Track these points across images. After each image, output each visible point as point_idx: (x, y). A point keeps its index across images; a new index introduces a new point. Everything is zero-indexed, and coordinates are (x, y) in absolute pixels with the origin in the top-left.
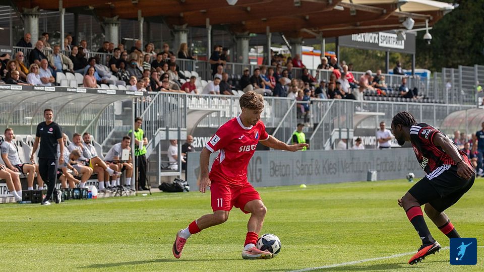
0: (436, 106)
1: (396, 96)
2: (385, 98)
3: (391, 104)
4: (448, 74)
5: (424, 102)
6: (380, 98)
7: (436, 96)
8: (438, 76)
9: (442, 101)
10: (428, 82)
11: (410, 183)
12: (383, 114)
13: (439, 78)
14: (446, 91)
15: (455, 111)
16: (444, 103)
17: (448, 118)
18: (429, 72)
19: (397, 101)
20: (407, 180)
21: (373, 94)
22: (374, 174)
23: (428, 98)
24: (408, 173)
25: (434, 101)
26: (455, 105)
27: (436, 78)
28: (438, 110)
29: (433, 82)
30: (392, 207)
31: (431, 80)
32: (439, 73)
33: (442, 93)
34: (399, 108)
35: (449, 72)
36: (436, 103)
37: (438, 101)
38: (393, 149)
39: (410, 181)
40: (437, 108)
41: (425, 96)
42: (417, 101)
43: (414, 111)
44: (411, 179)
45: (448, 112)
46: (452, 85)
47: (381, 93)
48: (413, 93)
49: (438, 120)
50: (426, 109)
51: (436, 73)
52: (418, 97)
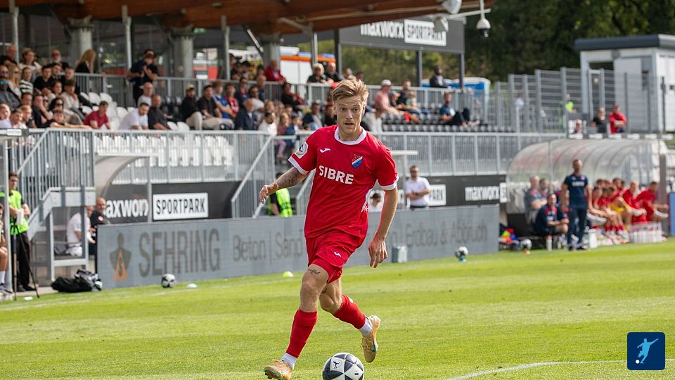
0: (501, 137)
1: (435, 122)
2: (417, 127)
3: (427, 136)
4: (518, 84)
5: (480, 131)
6: (409, 127)
7: (500, 120)
8: (502, 87)
9: (509, 129)
10: (487, 98)
11: (461, 263)
12: (415, 153)
13: (504, 91)
14: (515, 111)
15: (532, 143)
16: (513, 132)
17: (520, 156)
18: (487, 83)
19: (437, 131)
20: (457, 259)
21: (397, 122)
22: (403, 250)
23: (486, 125)
24: (458, 247)
25: (496, 128)
26: (530, 135)
27: (500, 91)
28: (504, 144)
29: (493, 98)
30: (432, 304)
31: (491, 95)
32: (505, 84)
33: (510, 116)
34: (440, 143)
35: (520, 80)
36: (500, 131)
37: (503, 128)
38: (432, 209)
39: (461, 260)
40: (502, 139)
41: (481, 121)
42: (469, 129)
43: (464, 146)
44: (463, 257)
45: (520, 146)
46: (525, 101)
47: (410, 119)
48: (462, 118)
49: (504, 160)
50: (484, 143)
51: (499, 84)
52: (470, 123)
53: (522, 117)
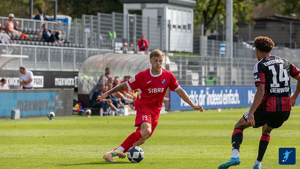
1: (39, 40)
2: (29, 42)
3: (34, 48)
4: (88, 20)
5: (65, 46)
6: (24, 42)
7: (77, 40)
8: (78, 22)
9: (81, 45)
10: (69, 28)
11: (51, 121)
12: (27, 57)
13: (79, 24)
14: (85, 36)
15: (94, 54)
16: (83, 47)
17: (86, 62)
18: (70, 19)
19: (40, 45)
20: (49, 119)
21: (17, 38)
22: (18, 113)
23: (68, 43)
24: (49, 112)
25: (74, 45)
26: (93, 49)
27: (77, 24)
28: (78, 54)
29: (73, 28)
30: (33, 144)
31: (72, 26)
32: (80, 20)
33: (82, 38)
34: (42, 52)
35: (89, 18)
36: (76, 47)
37: (78, 45)
38: (35, 89)
39: (51, 119)
40: (77, 51)
41: (66, 40)
42: (58, 45)
43: (55, 54)
44: (52, 117)
45: (87, 56)
46: (91, 30)
48: (55, 38)
49: (78, 63)
50: (67, 53)
51: (76, 20)
53: (89, 39)
